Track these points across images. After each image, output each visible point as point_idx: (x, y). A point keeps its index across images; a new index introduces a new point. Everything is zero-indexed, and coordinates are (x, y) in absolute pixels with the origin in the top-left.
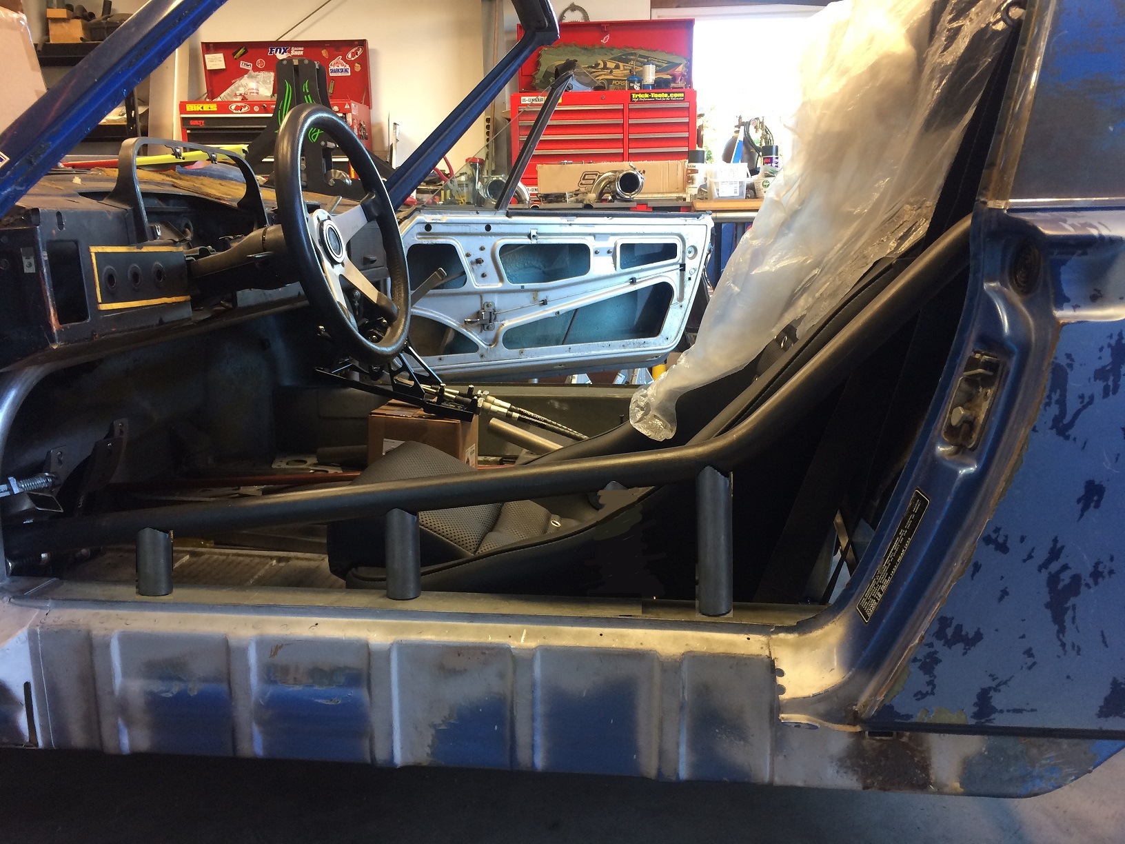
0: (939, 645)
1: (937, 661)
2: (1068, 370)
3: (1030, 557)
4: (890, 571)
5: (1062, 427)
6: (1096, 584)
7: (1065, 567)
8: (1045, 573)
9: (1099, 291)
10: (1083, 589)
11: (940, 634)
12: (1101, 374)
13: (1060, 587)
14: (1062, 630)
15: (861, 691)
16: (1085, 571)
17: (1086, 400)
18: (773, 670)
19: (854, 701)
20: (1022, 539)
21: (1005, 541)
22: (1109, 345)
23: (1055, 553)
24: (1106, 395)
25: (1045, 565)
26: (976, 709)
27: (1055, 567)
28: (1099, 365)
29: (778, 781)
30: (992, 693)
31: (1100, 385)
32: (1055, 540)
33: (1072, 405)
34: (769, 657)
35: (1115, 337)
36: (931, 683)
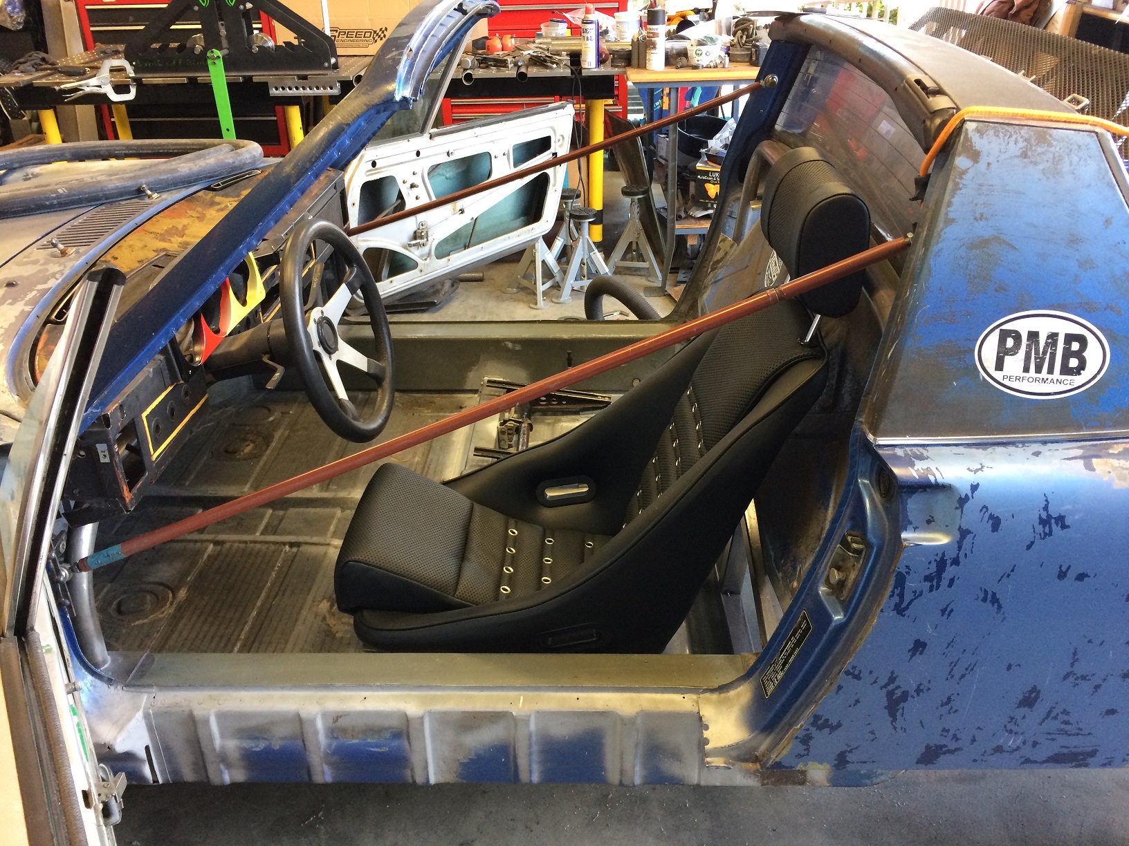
0: (813, 730)
1: (811, 738)
2: (907, 576)
3: (875, 682)
4: (784, 665)
5: (900, 610)
6: (918, 695)
7: (898, 687)
8: (885, 690)
9: (933, 518)
10: (909, 698)
11: (814, 724)
12: (928, 578)
13: (894, 698)
14: (895, 719)
15: (761, 744)
16: (911, 688)
17: (918, 593)
18: (700, 723)
19: (755, 749)
20: (871, 672)
21: (860, 673)
22: (935, 560)
23: (892, 679)
24: (931, 590)
25: (885, 686)
26: (836, 762)
27: (891, 687)
28: (927, 573)
29: (703, 783)
30: (847, 753)
31: (928, 584)
32: (892, 673)
33: (908, 596)
34: (699, 713)
35: (940, 556)
36: (808, 750)
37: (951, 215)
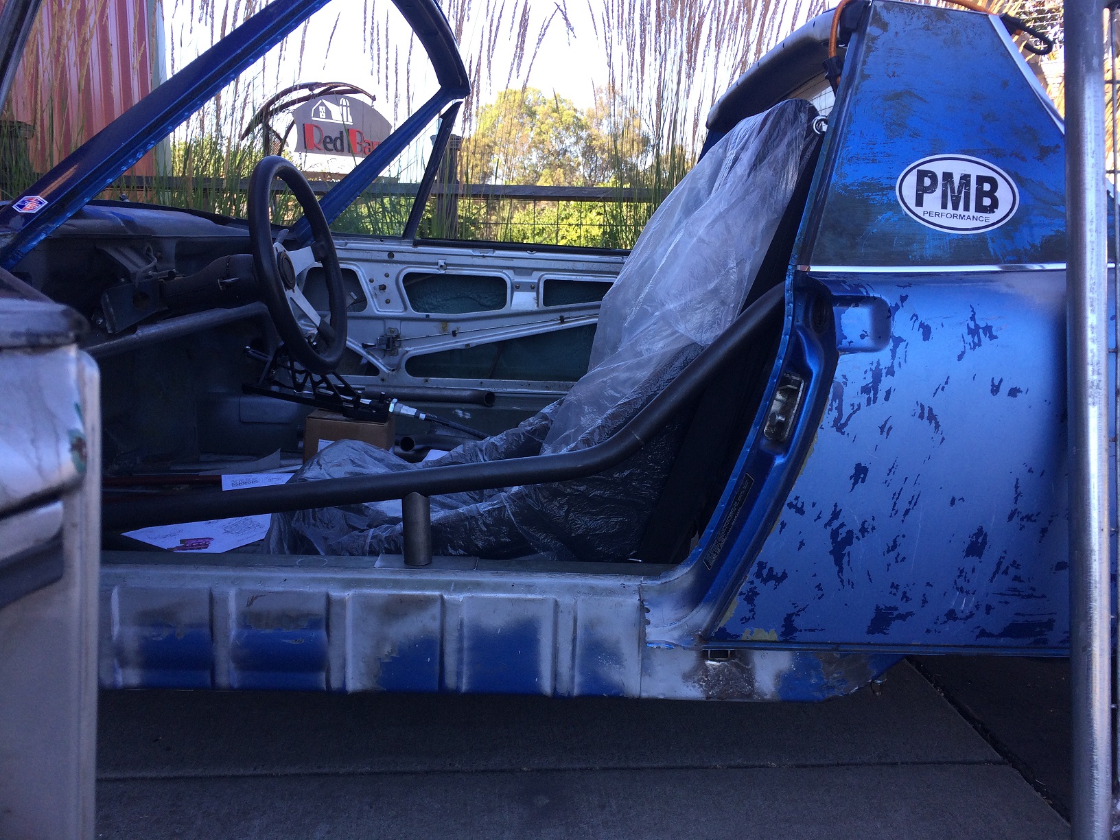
0: (757, 582)
1: (757, 594)
2: (844, 386)
3: (819, 517)
4: (726, 533)
5: (839, 426)
6: (863, 537)
7: (842, 525)
8: (829, 529)
9: (866, 332)
10: (855, 540)
11: (759, 575)
12: (865, 390)
13: (839, 539)
14: (841, 570)
16: (856, 527)
17: (856, 407)
19: (700, 628)
20: (814, 505)
21: (802, 506)
22: (871, 370)
23: (836, 515)
24: (868, 404)
25: (829, 524)
26: (783, 629)
27: (836, 524)
28: (864, 383)
29: (644, 695)
30: (794, 617)
31: (865, 397)
32: (836, 506)
33: (847, 411)
34: (640, 599)
35: (875, 365)
36: (753, 610)
37: (866, 72)
